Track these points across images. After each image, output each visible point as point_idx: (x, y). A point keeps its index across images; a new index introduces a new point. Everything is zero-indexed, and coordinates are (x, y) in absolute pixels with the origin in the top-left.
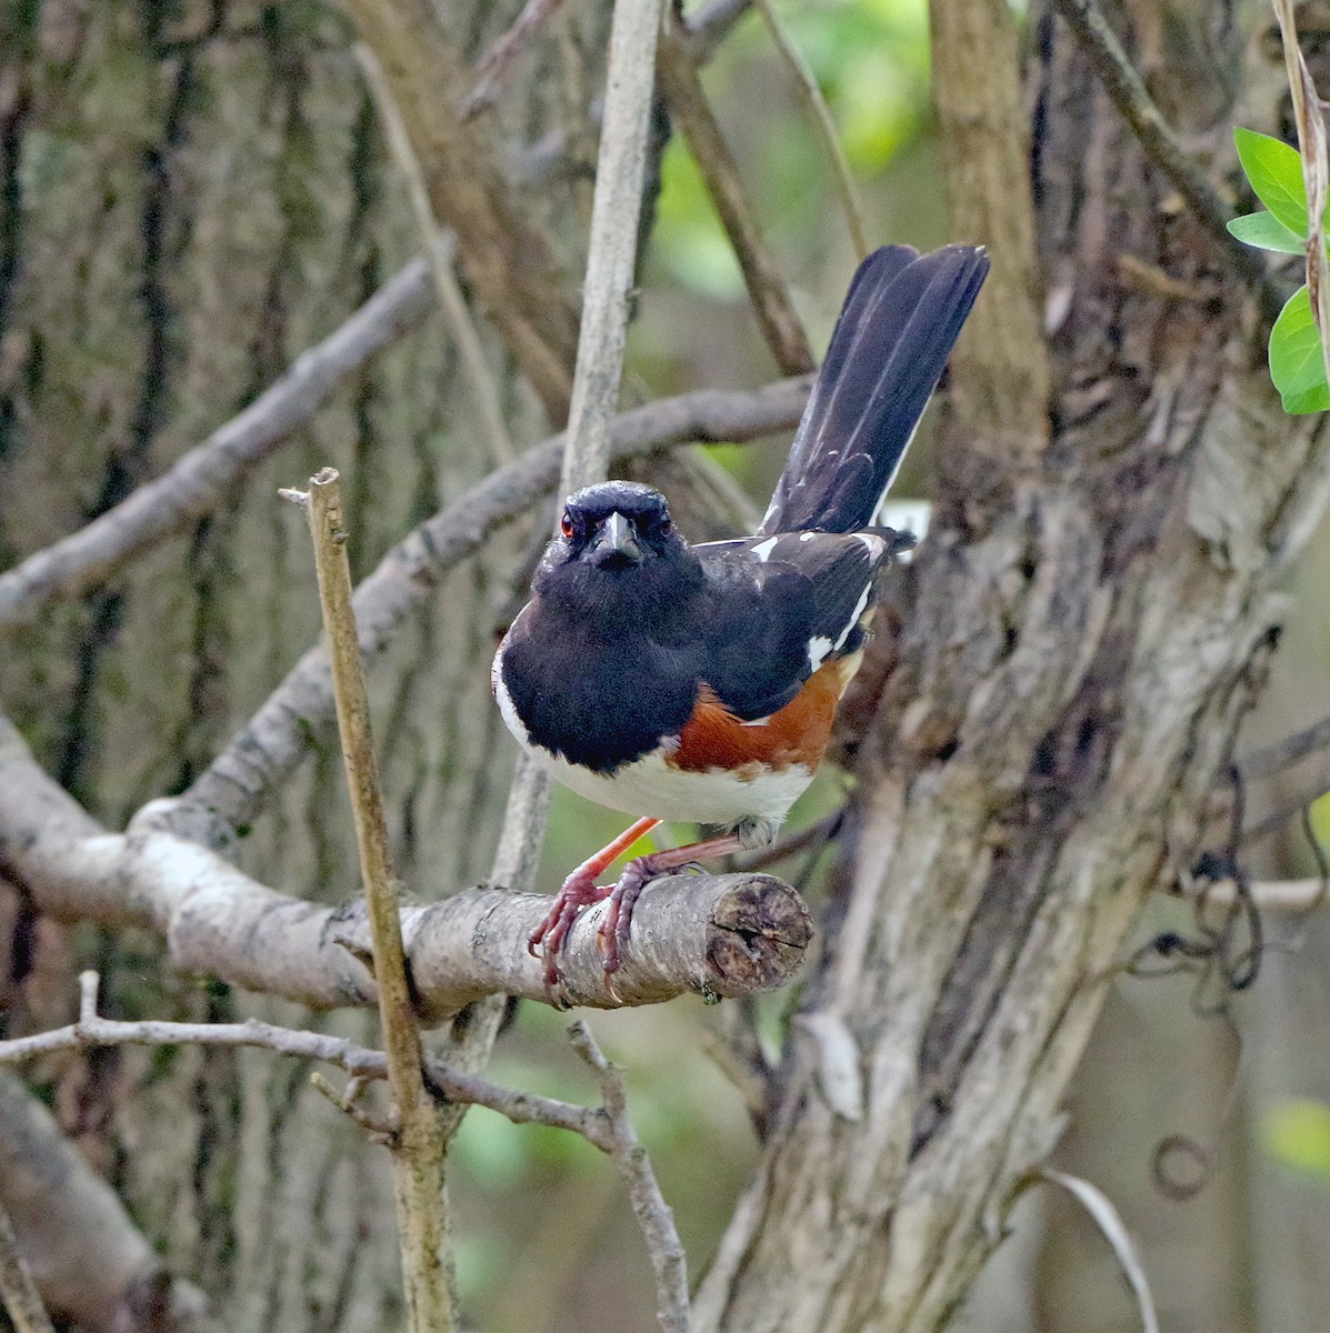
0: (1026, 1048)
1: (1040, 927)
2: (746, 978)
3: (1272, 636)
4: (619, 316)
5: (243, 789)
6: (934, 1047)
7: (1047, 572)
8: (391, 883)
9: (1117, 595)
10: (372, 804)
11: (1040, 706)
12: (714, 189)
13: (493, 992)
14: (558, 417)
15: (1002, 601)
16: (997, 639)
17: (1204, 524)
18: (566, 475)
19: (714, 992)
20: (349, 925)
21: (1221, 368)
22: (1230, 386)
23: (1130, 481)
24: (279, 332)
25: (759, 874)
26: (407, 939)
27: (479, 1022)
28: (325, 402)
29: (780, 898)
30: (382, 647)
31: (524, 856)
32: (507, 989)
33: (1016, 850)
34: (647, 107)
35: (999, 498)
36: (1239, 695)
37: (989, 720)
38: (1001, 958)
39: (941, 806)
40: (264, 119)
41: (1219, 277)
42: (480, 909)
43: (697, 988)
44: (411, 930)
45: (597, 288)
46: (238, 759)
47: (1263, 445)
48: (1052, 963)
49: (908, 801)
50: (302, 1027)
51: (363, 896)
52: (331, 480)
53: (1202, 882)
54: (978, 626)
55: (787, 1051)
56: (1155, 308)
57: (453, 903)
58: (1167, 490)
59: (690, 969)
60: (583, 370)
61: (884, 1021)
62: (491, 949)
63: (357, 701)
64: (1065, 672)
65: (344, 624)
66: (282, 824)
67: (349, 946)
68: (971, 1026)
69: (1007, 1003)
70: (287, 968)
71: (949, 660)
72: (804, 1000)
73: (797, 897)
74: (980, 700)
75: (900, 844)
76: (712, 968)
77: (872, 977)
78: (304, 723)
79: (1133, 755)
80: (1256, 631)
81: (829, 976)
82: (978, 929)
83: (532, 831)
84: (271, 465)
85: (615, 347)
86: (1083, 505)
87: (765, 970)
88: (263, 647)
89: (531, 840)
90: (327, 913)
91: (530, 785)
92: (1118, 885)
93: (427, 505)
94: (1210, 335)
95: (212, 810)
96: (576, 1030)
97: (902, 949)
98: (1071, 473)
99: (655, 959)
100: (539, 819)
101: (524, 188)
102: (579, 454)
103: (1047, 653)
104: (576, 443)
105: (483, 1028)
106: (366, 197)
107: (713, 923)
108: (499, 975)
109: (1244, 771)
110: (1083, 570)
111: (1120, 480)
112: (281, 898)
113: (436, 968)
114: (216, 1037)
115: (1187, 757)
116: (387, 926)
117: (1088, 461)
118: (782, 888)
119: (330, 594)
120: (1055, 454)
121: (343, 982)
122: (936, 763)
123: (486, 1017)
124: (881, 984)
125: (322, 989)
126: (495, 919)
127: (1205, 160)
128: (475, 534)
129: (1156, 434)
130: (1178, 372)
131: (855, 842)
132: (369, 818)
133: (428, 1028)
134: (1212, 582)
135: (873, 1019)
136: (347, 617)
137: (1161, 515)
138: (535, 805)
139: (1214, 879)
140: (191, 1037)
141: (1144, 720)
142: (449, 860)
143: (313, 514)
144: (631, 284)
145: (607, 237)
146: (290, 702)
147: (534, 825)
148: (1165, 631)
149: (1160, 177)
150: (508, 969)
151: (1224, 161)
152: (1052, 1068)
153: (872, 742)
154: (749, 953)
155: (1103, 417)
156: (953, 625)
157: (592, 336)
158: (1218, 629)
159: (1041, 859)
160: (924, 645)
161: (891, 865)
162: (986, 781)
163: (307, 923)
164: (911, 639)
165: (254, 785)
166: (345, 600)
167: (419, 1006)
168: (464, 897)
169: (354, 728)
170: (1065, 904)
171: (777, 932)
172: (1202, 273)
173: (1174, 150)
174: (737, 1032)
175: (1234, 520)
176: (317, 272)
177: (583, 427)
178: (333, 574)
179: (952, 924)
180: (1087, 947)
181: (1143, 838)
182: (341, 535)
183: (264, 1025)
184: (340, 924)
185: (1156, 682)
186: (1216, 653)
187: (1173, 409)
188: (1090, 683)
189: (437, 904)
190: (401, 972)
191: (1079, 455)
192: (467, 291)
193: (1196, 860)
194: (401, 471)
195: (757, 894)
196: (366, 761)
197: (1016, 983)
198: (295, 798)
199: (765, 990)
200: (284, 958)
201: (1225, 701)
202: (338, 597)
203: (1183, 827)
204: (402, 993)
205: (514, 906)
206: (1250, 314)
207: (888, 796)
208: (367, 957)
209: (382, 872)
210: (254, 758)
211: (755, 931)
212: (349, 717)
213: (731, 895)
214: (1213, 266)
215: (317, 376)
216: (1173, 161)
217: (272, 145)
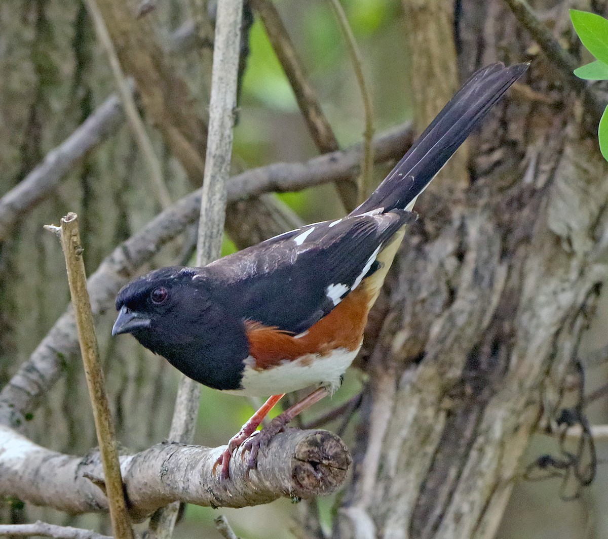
0: (469, 522)
1: (474, 454)
2: (314, 487)
3: (597, 288)
4: (229, 123)
5: (29, 394)
6: (417, 523)
7: (471, 256)
8: (113, 443)
9: (510, 268)
10: (101, 399)
11: (470, 331)
12: (278, 50)
13: (172, 501)
14: (196, 180)
15: (446, 274)
16: (444, 295)
17: (557, 227)
18: (203, 212)
19: (296, 496)
20: (91, 467)
21: (564, 140)
22: (569, 150)
23: (515, 205)
24: (37, 139)
25: (320, 430)
26: (124, 473)
27: (165, 518)
28: (64, 177)
29: (332, 443)
30: (103, 312)
31: (187, 425)
32: (181, 499)
33: (459, 412)
34: (241, 6)
35: (443, 217)
36: (580, 321)
37: (442, 340)
38: (453, 472)
39: (416, 389)
40: (25, 21)
41: (561, 89)
42: (164, 455)
43: (287, 494)
44: (125, 468)
45: (216, 108)
46: (24, 376)
47: (589, 182)
48: (481, 474)
49: (398, 387)
50: (66, 524)
51: (98, 450)
52: (73, 219)
53: (563, 426)
54: (433, 288)
55: (336, 529)
56: (526, 108)
57: (149, 452)
58: (536, 209)
59: (283, 484)
60: (210, 153)
61: (389, 510)
62: (171, 477)
63: (92, 342)
64: (483, 312)
65: (83, 298)
66: (49, 413)
67: (92, 478)
68: (438, 511)
69: (457, 497)
70: (57, 492)
71: (418, 308)
72: (344, 499)
73: (341, 442)
74: (436, 330)
75: (394, 411)
76: (296, 483)
77: (381, 486)
78: (60, 356)
79: (522, 357)
80: (588, 285)
81: (358, 486)
82: (439, 456)
83: (191, 411)
84: (36, 213)
85: (228, 140)
86: (490, 218)
87: (325, 483)
88: (35, 314)
89: (190, 416)
90: (78, 461)
91: (189, 386)
92: (516, 429)
93: (123, 233)
94: (557, 121)
95: (11, 406)
96: (219, 521)
97: (397, 469)
98: (482, 202)
99: (264, 480)
100: (194, 404)
101: (172, 54)
102: (210, 200)
103: (473, 302)
104: (208, 194)
105: (167, 522)
106: (83, 61)
107: (295, 457)
108: (176, 491)
109: (584, 363)
110: (491, 255)
111: (509, 204)
112: (52, 453)
113: (140, 489)
114: (19, 531)
115: (552, 357)
116: (112, 467)
117: (491, 195)
118: (332, 437)
119: (74, 283)
120: (473, 192)
121: (89, 499)
122: (413, 366)
123: (168, 515)
124: (387, 490)
125: (77, 503)
126: (173, 460)
127: (551, 24)
128: (152, 247)
129: (529, 178)
130: (539, 143)
131: (369, 412)
132: (100, 407)
133: (138, 522)
134: (562, 259)
135: (383, 509)
136: (84, 294)
137: (533, 223)
138: (192, 396)
139: (570, 425)
140: (5, 532)
141: (527, 338)
142: (143, 429)
143: (64, 239)
144: (235, 105)
145: (221, 79)
146: (52, 345)
147: (192, 408)
148: (538, 287)
149: (526, 35)
150: (181, 488)
151: (562, 24)
152: (483, 533)
153: (377, 355)
154: (315, 473)
155: (498, 170)
156: (419, 289)
157: (215, 134)
158: (567, 285)
159: (473, 417)
160: (404, 300)
161: (390, 423)
162: (442, 374)
163: (67, 467)
164: (396, 297)
165: (34, 392)
166: (83, 286)
167: (131, 510)
168: (155, 449)
169: (90, 357)
170: (487, 441)
171: (330, 462)
172: (551, 87)
173: (534, 19)
174: (308, 519)
175: (574, 224)
176: (57, 104)
177: (212, 185)
178: (76, 272)
179: (425, 454)
180: (500, 466)
181: (529, 403)
182: (80, 250)
183: (45, 524)
184: (86, 466)
185: (534, 316)
186: (566, 299)
187: (538, 163)
188: (496, 317)
189: (139, 453)
190: (120, 492)
191: (486, 191)
192: (141, 112)
193: (559, 414)
194: (107, 213)
195: (319, 441)
196: (98, 375)
197: (462, 486)
198: (56, 398)
199: (325, 494)
200: (55, 486)
201: (572, 325)
202: (79, 284)
203: (551, 396)
204: (122, 504)
205: (183, 453)
206: (578, 109)
207: (387, 384)
208: (101, 484)
209: (109, 436)
210: (34, 376)
211: (318, 461)
212: (87, 351)
213: (304, 442)
214: (557, 83)
215: (58, 162)
216: (533, 25)
217: (29, 34)
